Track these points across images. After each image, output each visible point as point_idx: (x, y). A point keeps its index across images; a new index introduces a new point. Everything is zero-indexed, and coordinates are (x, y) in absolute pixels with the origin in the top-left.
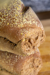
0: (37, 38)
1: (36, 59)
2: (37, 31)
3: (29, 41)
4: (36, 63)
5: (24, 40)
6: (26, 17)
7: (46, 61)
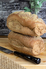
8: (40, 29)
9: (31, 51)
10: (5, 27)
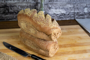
0: (58, 34)
1: (56, 44)
2: (58, 30)
3: (55, 34)
4: (56, 47)
5: (53, 34)
6: (54, 24)
7: (60, 48)
8: (56, 34)
9: (47, 54)
10: (9, 12)
